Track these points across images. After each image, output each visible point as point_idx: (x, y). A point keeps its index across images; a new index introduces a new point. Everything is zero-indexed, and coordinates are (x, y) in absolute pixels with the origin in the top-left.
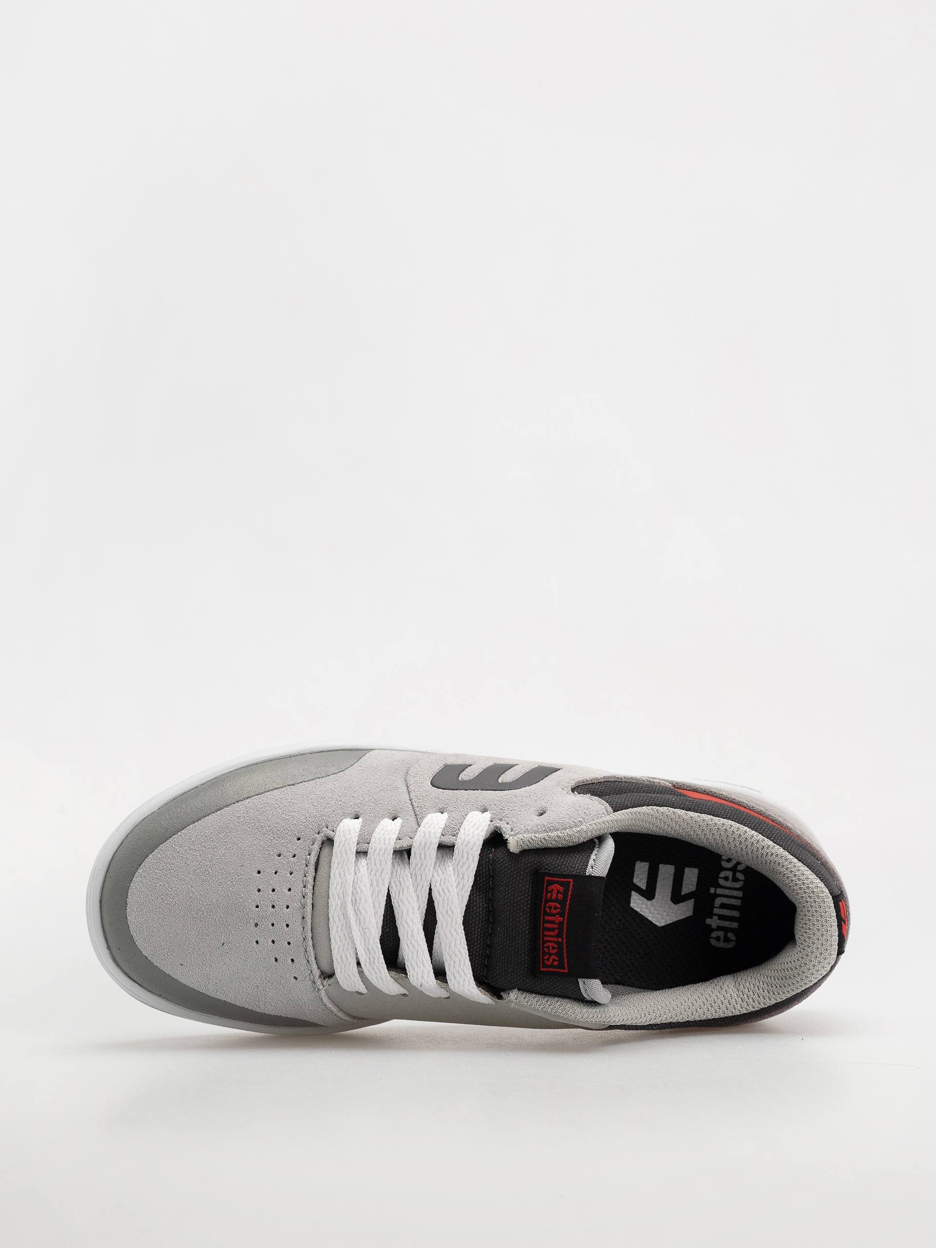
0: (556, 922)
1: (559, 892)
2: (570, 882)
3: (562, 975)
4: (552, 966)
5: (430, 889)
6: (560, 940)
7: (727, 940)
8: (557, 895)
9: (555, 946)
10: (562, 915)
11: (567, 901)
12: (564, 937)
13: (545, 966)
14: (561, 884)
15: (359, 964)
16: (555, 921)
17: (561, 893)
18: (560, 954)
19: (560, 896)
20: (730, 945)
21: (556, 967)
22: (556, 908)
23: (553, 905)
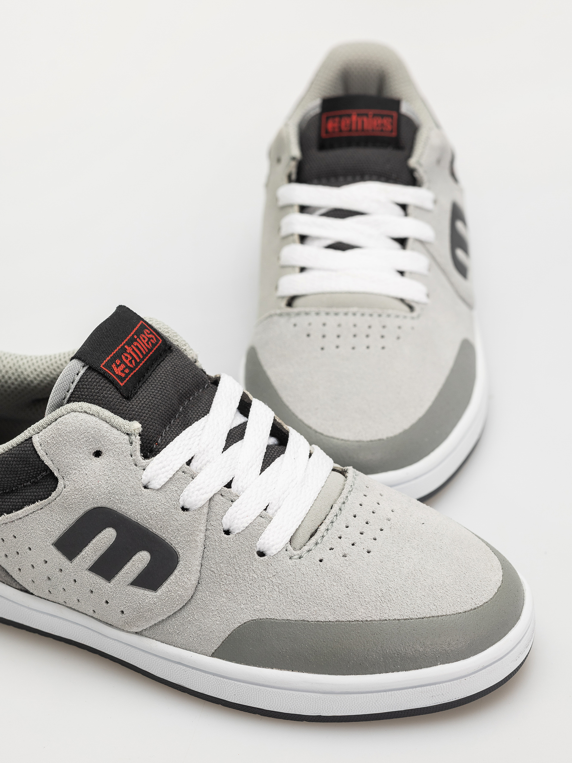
1: (118, 366)
2: (103, 366)
6: (135, 337)
8: (120, 365)
9: (142, 338)
10: (124, 350)
11: (114, 355)
12: (130, 335)
14: (112, 371)
15: (311, 454)
16: (132, 351)
17: (116, 364)
18: (140, 331)
19: (118, 362)
21: (148, 329)
22: (127, 358)
23: (127, 362)
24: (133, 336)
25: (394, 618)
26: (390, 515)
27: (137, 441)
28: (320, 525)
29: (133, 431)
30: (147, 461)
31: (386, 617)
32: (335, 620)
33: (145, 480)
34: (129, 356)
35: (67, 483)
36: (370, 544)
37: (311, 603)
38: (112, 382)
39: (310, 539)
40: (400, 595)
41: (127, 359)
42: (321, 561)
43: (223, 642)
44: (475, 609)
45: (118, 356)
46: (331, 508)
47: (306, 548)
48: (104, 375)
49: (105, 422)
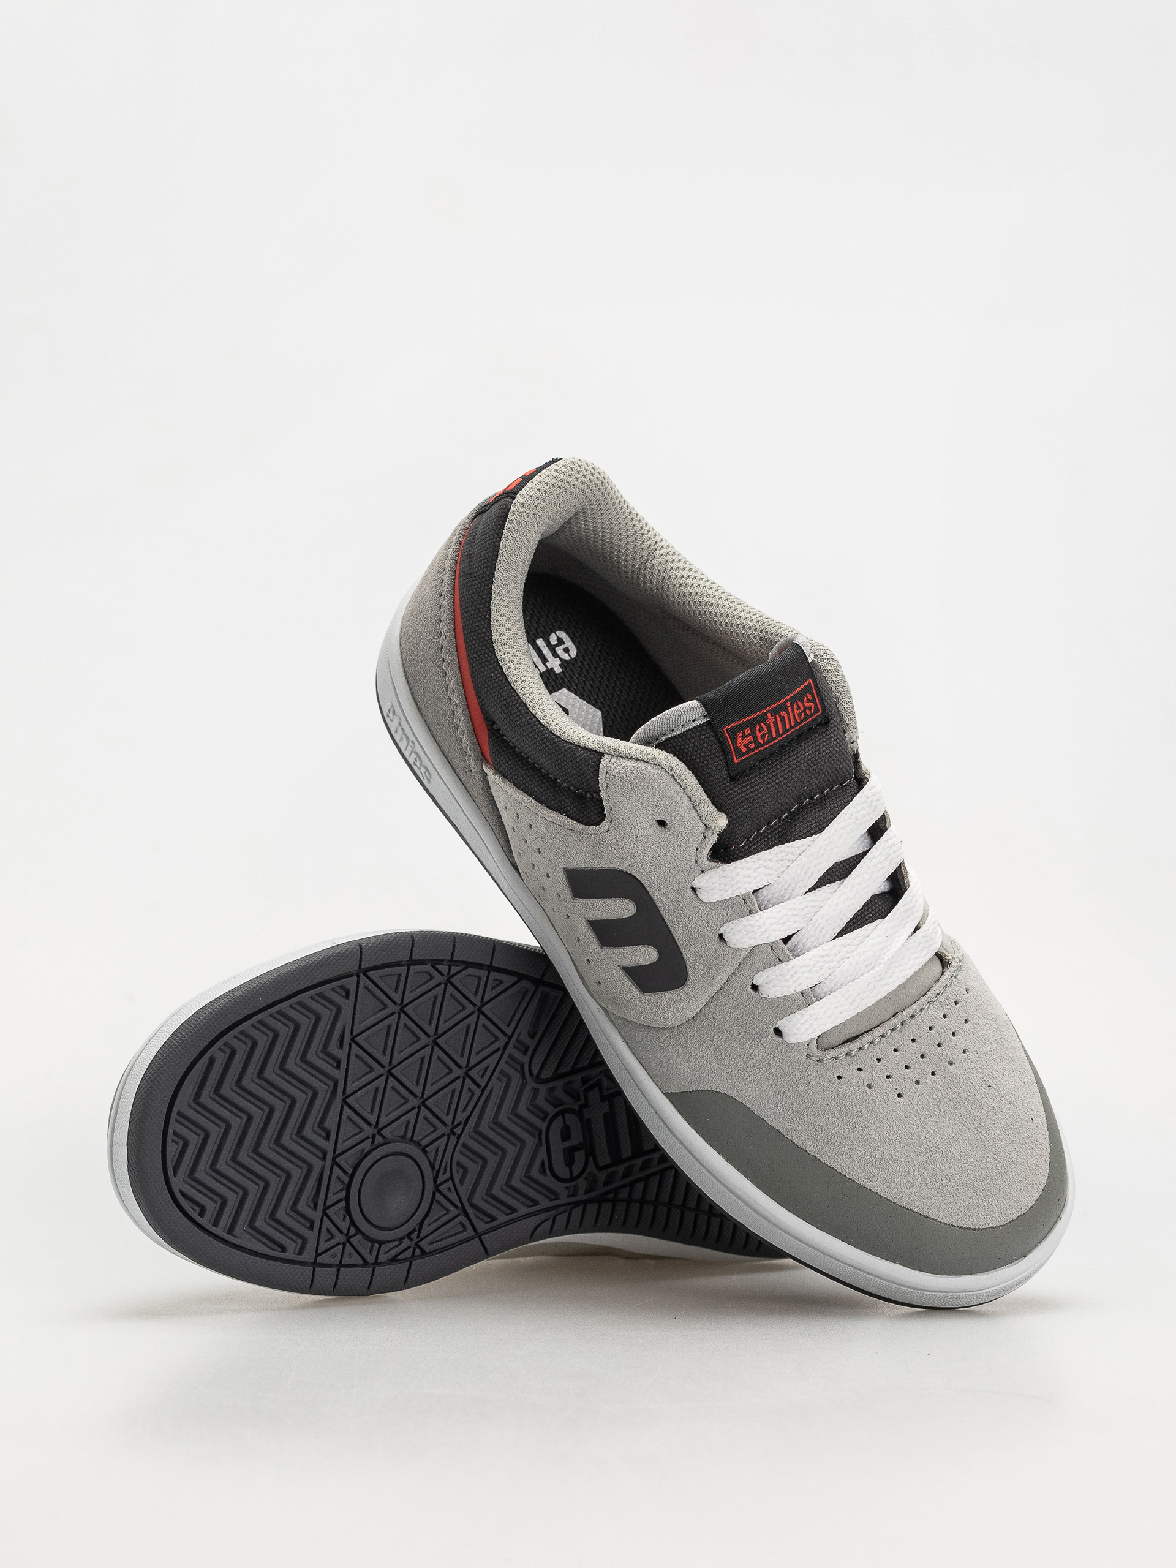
0: (774, 720)
1: (744, 737)
2: (727, 730)
3: (815, 681)
4: (814, 701)
5: (810, 890)
6: (788, 704)
7: (560, 642)
8: (747, 736)
9: (795, 707)
10: (764, 718)
11: (748, 720)
12: (783, 701)
13: (817, 710)
14: (734, 741)
15: (917, 929)
16: (773, 722)
17: (743, 733)
18: (800, 697)
19: (747, 731)
20: (563, 635)
21: (812, 694)
22: (761, 729)
23: (759, 735)
24: (786, 701)
25: (876, 1191)
26: (959, 1057)
27: (713, 839)
28: (866, 1032)
29: (713, 828)
30: (712, 864)
31: (869, 1185)
32: (812, 1154)
33: (695, 884)
34: (765, 728)
35: (612, 829)
36: (907, 1087)
37: (798, 1120)
38: (726, 754)
39: (844, 1043)
40: (901, 1169)
41: (760, 731)
42: (839, 1077)
43: (683, 1092)
44: (975, 1229)
45: (752, 724)
46: (893, 1016)
47: (833, 1053)
48: (722, 744)
49: (688, 799)
